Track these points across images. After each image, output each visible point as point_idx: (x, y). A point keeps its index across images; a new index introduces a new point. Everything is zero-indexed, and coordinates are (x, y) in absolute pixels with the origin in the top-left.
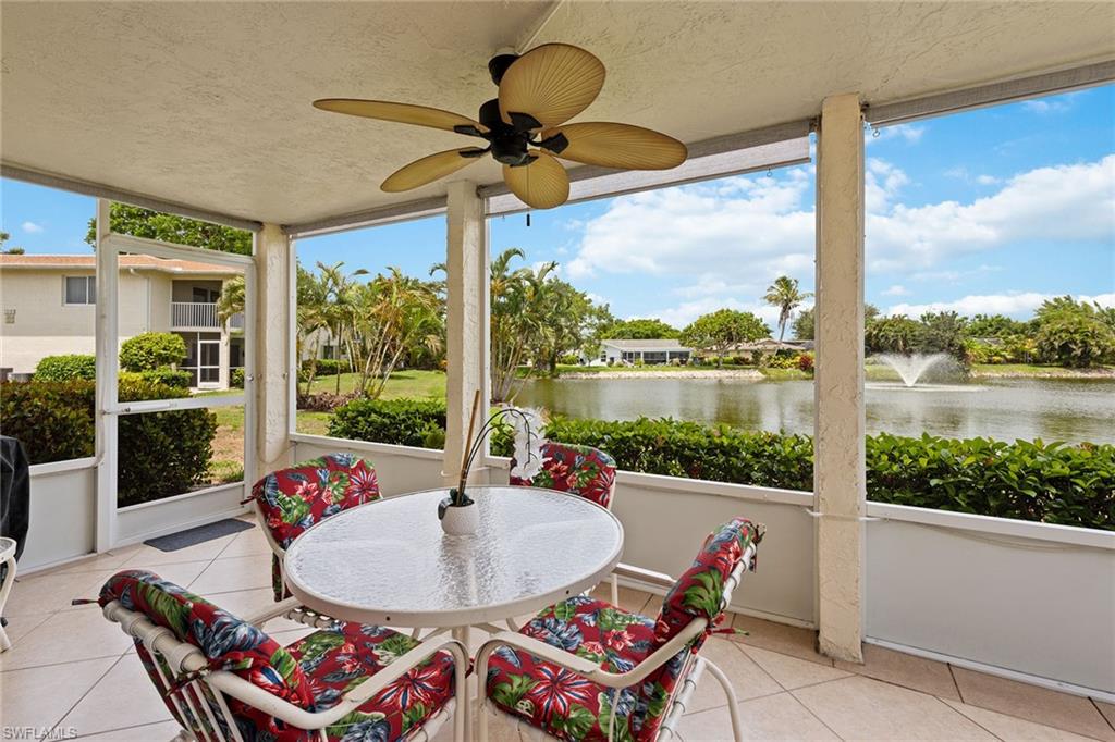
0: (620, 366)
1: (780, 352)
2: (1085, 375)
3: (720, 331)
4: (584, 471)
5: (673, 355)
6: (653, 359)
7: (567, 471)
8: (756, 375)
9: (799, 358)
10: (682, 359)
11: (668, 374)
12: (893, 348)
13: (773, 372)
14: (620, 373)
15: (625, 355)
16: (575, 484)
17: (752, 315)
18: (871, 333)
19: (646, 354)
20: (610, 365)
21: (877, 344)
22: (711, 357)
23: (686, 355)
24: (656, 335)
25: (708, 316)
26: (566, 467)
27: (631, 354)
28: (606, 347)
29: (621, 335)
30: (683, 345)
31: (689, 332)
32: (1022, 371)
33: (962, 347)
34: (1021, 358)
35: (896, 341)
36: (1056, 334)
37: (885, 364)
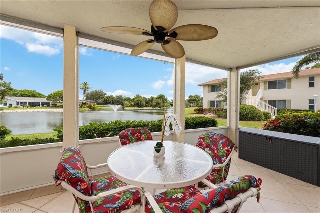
0: (16, 107)
1: (82, 103)
2: (141, 109)
4: (145, 134)
5: (43, 103)
6: (32, 105)
7: (140, 135)
9: (88, 105)
10: (47, 105)
11: (41, 110)
12: (110, 103)
13: (81, 109)
14: (17, 110)
15: (18, 103)
16: (144, 138)
18: (105, 99)
19: (29, 103)
20: (9, 107)
21: (106, 102)
22: (58, 104)
23: (49, 103)
24: (34, 96)
26: (139, 134)
27: (21, 103)
28: (7, 99)
29: (15, 95)
30: (48, 100)
31: (51, 96)
32: (132, 108)
33: (123, 103)
34: (132, 106)
35: (111, 101)
36: (136, 101)
37: (110, 107)
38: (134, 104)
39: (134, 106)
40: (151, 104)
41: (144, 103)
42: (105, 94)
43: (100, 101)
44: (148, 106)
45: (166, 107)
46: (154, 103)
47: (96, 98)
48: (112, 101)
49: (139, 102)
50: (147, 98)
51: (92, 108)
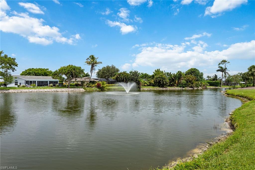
0: (24, 87)
1: (91, 82)
2: (163, 89)
3: (69, 73)
5: (51, 82)
6: (41, 84)
8: (82, 90)
9: (97, 84)
10: (54, 84)
11: (48, 90)
12: (122, 81)
13: (88, 89)
15: (27, 82)
17: (81, 68)
18: (117, 77)
19: (39, 82)
20: (18, 86)
23: (57, 82)
25: (64, 67)
27: (31, 82)
31: (56, 73)
32: (151, 88)
33: (139, 81)
34: (150, 85)
35: (124, 79)
36: (157, 78)
37: (121, 86)
38: (153, 83)
39: (153, 86)
40: (178, 82)
41: (168, 80)
42: (118, 70)
43: (112, 79)
44: (174, 85)
45: (200, 86)
46: (183, 81)
47: (108, 76)
48: (126, 79)
49: (160, 80)
50: (172, 73)
51: (101, 88)
